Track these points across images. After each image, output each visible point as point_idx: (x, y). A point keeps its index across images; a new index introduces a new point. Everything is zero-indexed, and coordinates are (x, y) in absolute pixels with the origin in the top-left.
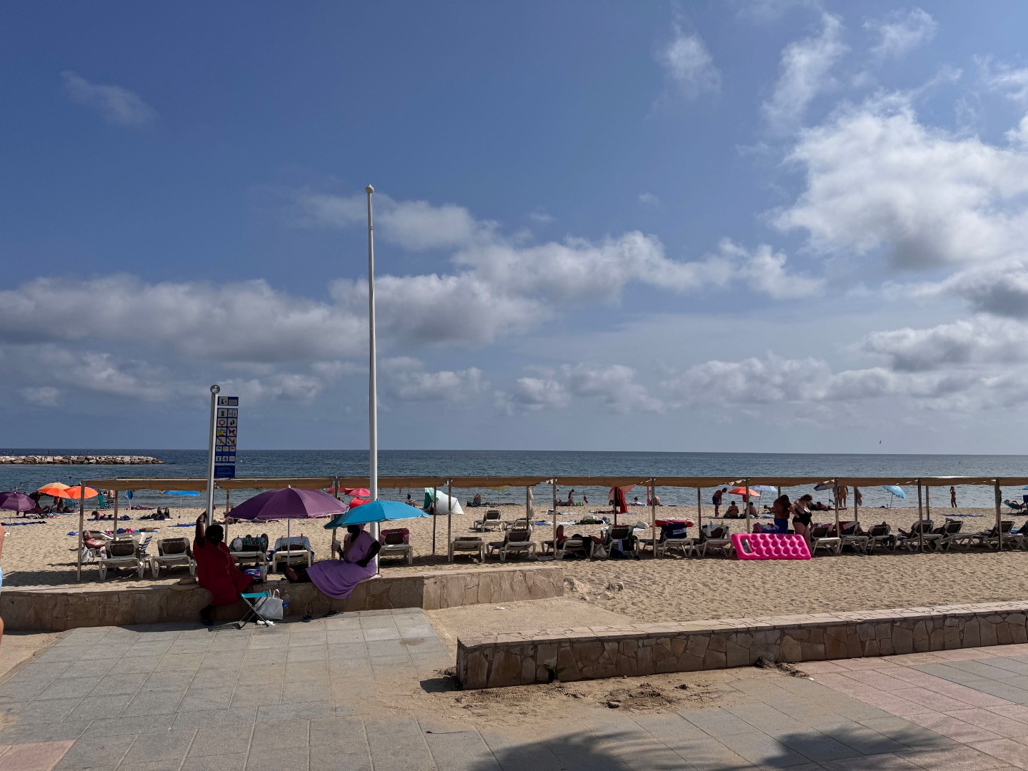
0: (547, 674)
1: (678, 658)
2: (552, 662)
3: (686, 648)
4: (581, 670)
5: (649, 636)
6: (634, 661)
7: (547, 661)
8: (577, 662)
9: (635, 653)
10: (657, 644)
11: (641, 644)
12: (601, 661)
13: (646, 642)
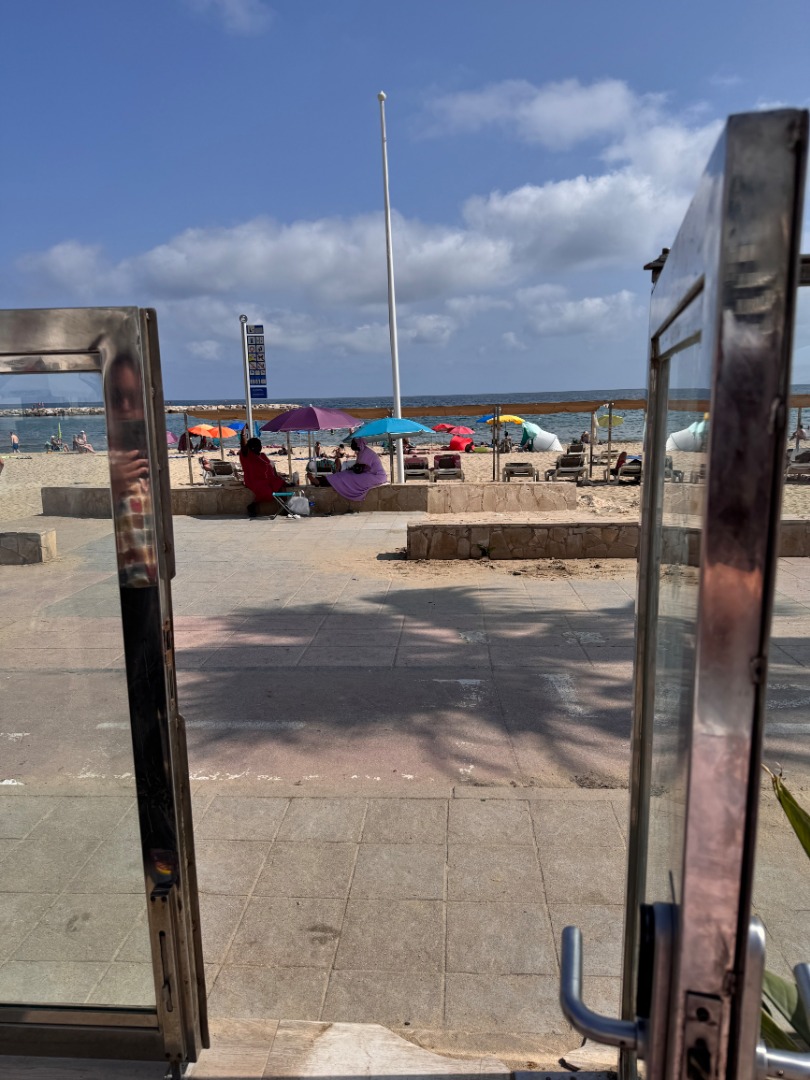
0: (480, 552)
1: (609, 546)
2: (485, 543)
3: (617, 538)
4: (511, 551)
5: (579, 526)
6: (564, 546)
7: (480, 542)
8: (508, 544)
9: (565, 539)
10: (588, 533)
11: (571, 532)
12: (531, 544)
13: (576, 531)
